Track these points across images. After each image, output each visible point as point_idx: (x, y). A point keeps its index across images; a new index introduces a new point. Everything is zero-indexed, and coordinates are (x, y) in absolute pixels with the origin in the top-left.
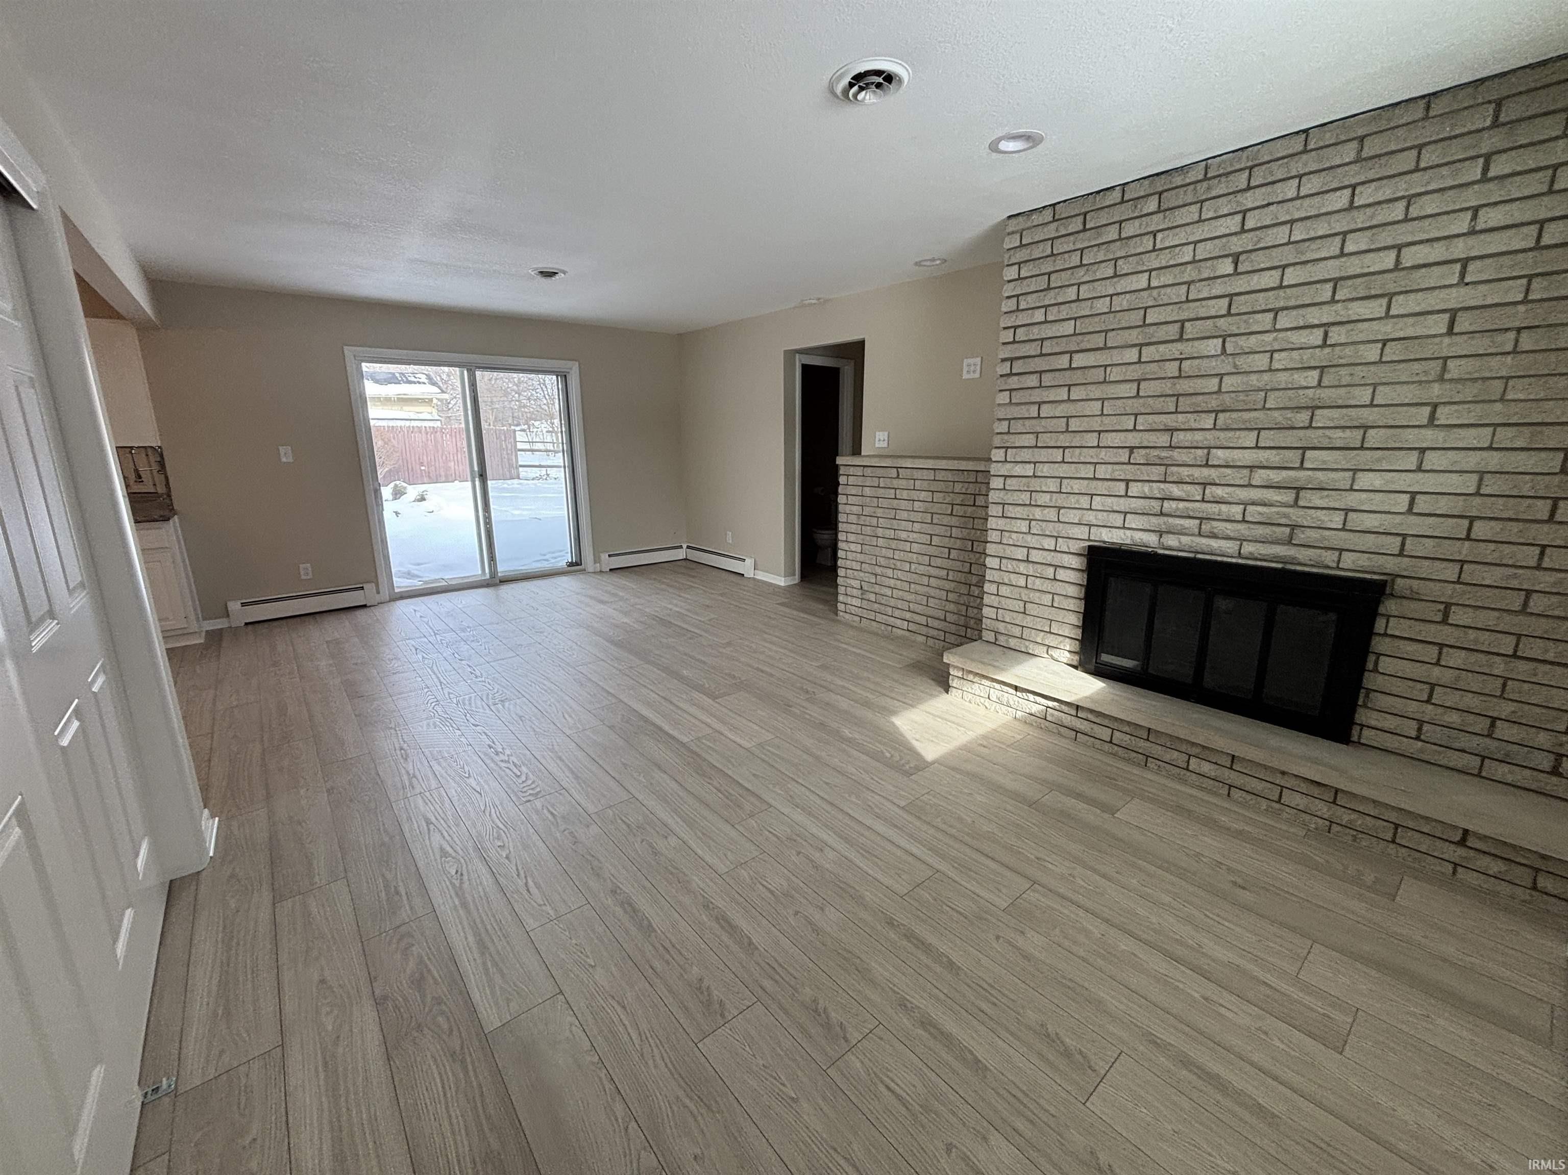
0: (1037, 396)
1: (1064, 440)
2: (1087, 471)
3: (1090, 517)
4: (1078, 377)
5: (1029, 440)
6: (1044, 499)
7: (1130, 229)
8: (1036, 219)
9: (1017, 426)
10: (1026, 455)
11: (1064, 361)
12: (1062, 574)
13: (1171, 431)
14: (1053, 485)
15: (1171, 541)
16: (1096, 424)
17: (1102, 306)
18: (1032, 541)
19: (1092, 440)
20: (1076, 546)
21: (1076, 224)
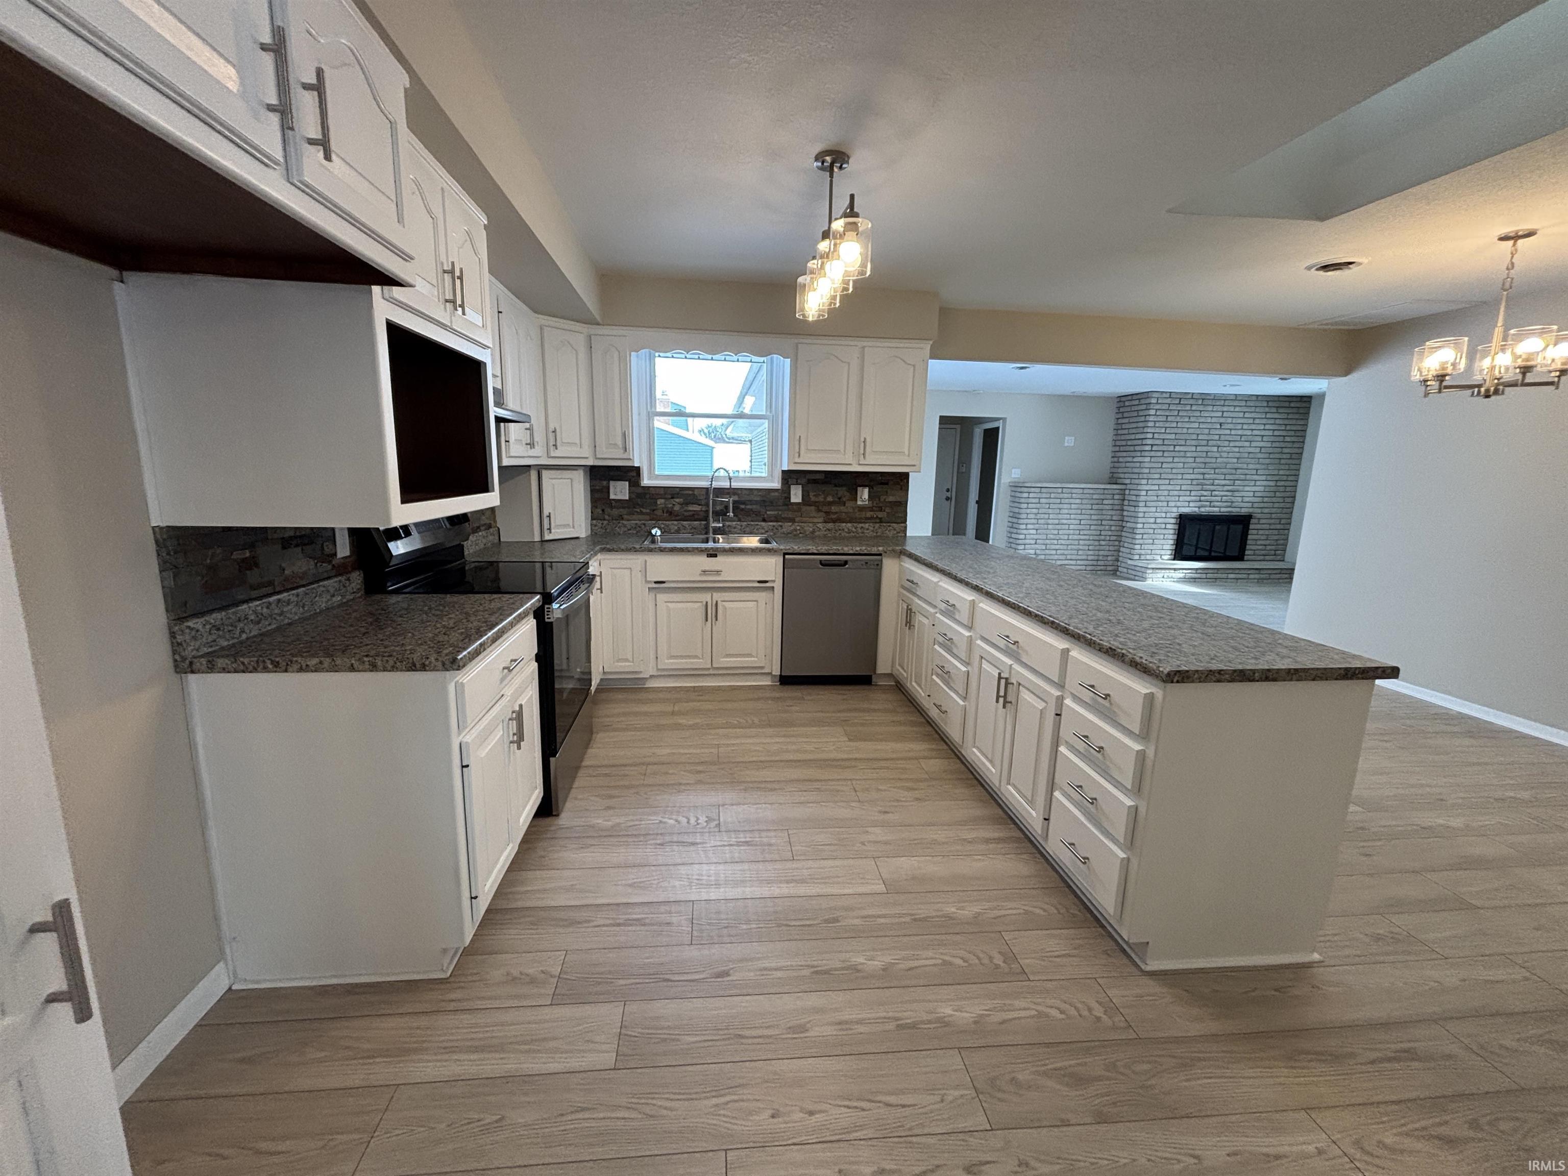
0: (1162, 460)
1: (1170, 476)
2: (1178, 488)
3: (1179, 504)
4: (1177, 454)
5: (1157, 476)
6: (1163, 498)
7: (1194, 408)
8: (1164, 395)
9: (1153, 471)
10: (1155, 482)
11: (1172, 448)
12: (1169, 526)
13: (1204, 474)
14: (1166, 493)
15: (1203, 510)
16: (1182, 471)
17: (1185, 431)
18: (1157, 515)
19: (1180, 477)
20: (1174, 515)
21: (1177, 402)
